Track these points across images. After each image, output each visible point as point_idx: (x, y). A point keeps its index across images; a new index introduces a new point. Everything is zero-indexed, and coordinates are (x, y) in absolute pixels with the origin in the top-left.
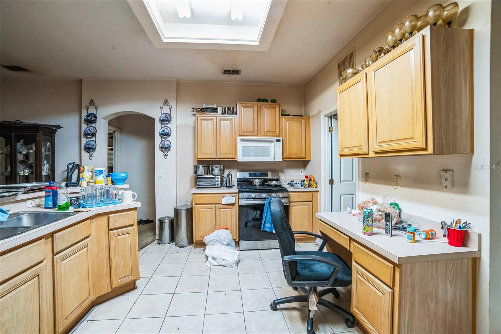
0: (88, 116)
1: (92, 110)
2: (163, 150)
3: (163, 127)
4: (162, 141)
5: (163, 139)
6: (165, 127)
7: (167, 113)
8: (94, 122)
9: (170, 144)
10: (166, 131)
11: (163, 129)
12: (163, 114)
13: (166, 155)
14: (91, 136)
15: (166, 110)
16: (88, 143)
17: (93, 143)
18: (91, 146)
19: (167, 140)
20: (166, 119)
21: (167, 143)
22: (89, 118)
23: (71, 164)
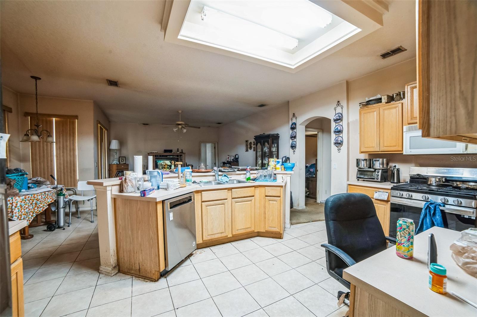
0: (292, 125)
1: (294, 121)
2: (337, 145)
3: (337, 126)
4: (336, 137)
5: (337, 136)
6: (338, 125)
7: (339, 113)
8: (295, 128)
9: (342, 140)
10: (339, 128)
11: (337, 127)
12: (337, 114)
13: (339, 150)
14: (293, 138)
15: (339, 110)
16: (293, 143)
17: (295, 143)
18: (294, 145)
19: (340, 136)
20: (338, 118)
21: (340, 139)
22: (293, 126)
23: (284, 157)
